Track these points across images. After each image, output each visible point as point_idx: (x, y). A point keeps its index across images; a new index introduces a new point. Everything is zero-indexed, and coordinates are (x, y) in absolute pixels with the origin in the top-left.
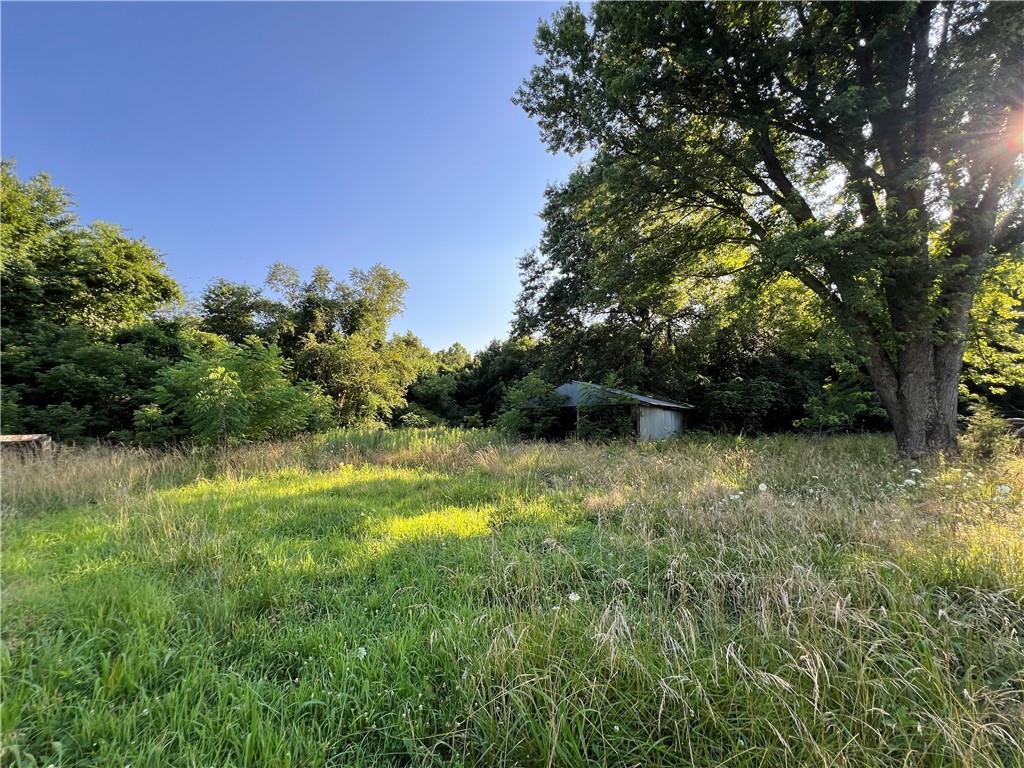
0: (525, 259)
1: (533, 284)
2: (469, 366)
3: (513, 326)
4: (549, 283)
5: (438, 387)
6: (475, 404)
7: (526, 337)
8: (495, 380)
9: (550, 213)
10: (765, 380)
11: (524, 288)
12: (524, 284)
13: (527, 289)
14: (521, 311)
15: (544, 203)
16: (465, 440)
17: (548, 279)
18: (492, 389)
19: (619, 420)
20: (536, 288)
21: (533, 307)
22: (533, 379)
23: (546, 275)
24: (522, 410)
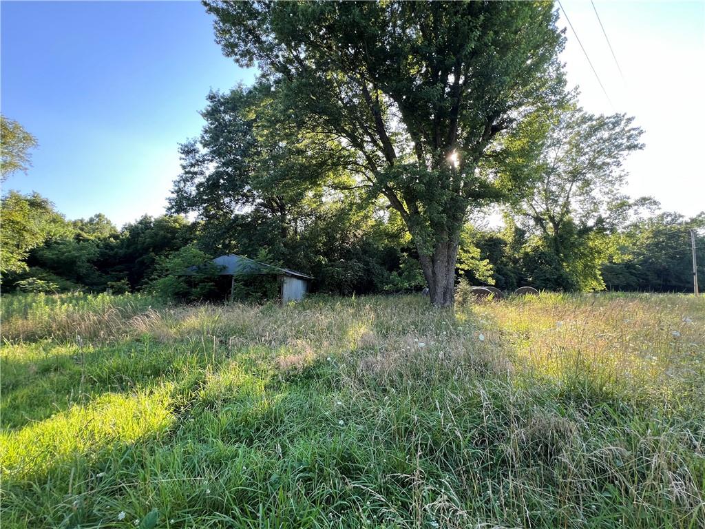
0: (187, 146)
1: (193, 170)
2: (116, 237)
3: (170, 203)
4: (208, 173)
5: (75, 253)
6: (120, 271)
7: (182, 215)
8: (146, 250)
9: (211, 114)
10: (356, 262)
11: (183, 172)
12: (184, 167)
13: (186, 173)
14: (179, 191)
15: (206, 105)
16: (115, 304)
17: (208, 169)
18: (140, 259)
19: (268, 286)
20: (195, 173)
21: (191, 190)
22: (192, 249)
23: (206, 165)
24: (180, 277)
